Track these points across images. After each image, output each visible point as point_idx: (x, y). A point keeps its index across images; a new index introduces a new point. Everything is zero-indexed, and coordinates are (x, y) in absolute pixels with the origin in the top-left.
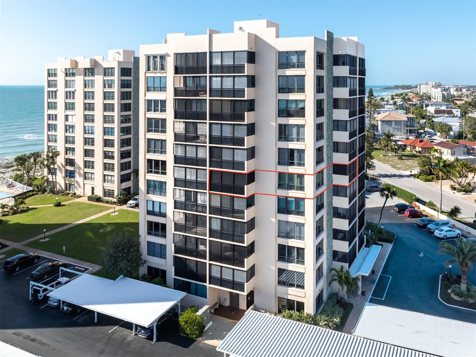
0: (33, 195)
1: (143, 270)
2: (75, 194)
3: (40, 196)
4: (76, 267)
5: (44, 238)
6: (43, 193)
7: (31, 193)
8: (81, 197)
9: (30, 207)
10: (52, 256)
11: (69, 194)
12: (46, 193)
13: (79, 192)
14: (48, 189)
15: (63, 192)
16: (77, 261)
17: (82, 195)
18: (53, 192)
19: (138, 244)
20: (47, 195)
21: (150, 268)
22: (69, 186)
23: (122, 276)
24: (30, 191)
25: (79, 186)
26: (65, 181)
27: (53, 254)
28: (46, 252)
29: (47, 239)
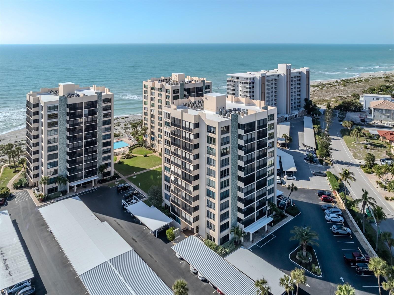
0: (137, 147)
1: (163, 205)
2: (154, 150)
3: (140, 148)
4: (142, 195)
5: (134, 176)
6: (142, 146)
7: (137, 146)
8: (157, 152)
9: (134, 155)
10: (135, 187)
11: (152, 149)
12: (143, 147)
13: (156, 149)
14: (144, 144)
15: (149, 148)
16: (143, 191)
17: (157, 151)
18: (145, 146)
19: (161, 193)
20: (143, 148)
21: (165, 204)
22: (152, 145)
23: (153, 206)
24: (136, 145)
25: (156, 146)
26: (151, 142)
27: (135, 186)
28: (133, 184)
29: (135, 177)
